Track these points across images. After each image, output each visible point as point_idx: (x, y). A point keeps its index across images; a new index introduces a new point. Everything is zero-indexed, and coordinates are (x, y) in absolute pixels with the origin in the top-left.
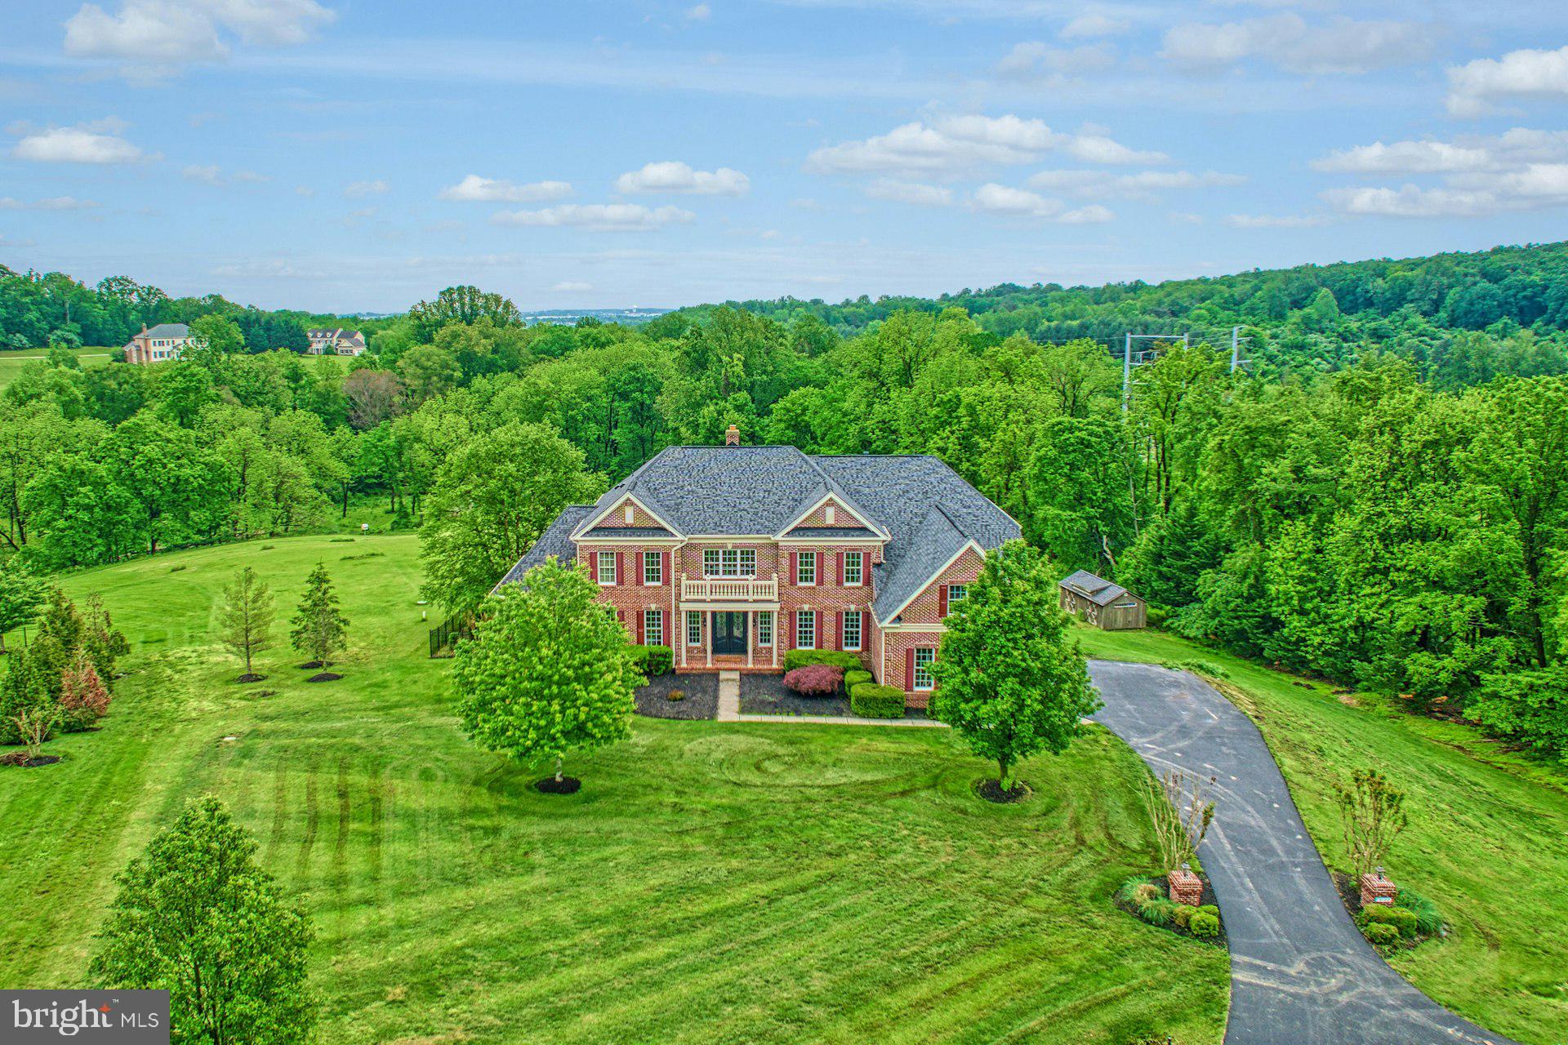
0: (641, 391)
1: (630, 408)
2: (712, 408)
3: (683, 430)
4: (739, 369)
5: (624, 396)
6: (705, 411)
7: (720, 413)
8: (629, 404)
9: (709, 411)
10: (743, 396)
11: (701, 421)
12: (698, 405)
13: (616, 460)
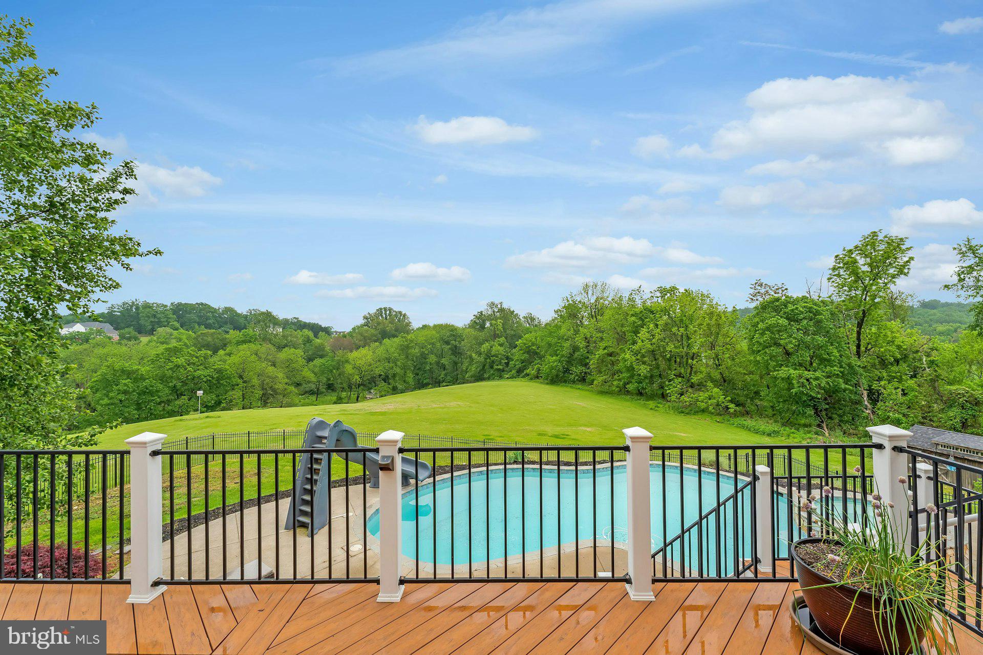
0: (455, 340)
1: (450, 349)
2: (487, 344)
3: (474, 355)
4: (500, 327)
5: (447, 343)
6: (484, 346)
7: (491, 347)
8: (450, 346)
9: (486, 346)
10: (502, 340)
11: (482, 350)
12: (481, 344)
13: (444, 373)
